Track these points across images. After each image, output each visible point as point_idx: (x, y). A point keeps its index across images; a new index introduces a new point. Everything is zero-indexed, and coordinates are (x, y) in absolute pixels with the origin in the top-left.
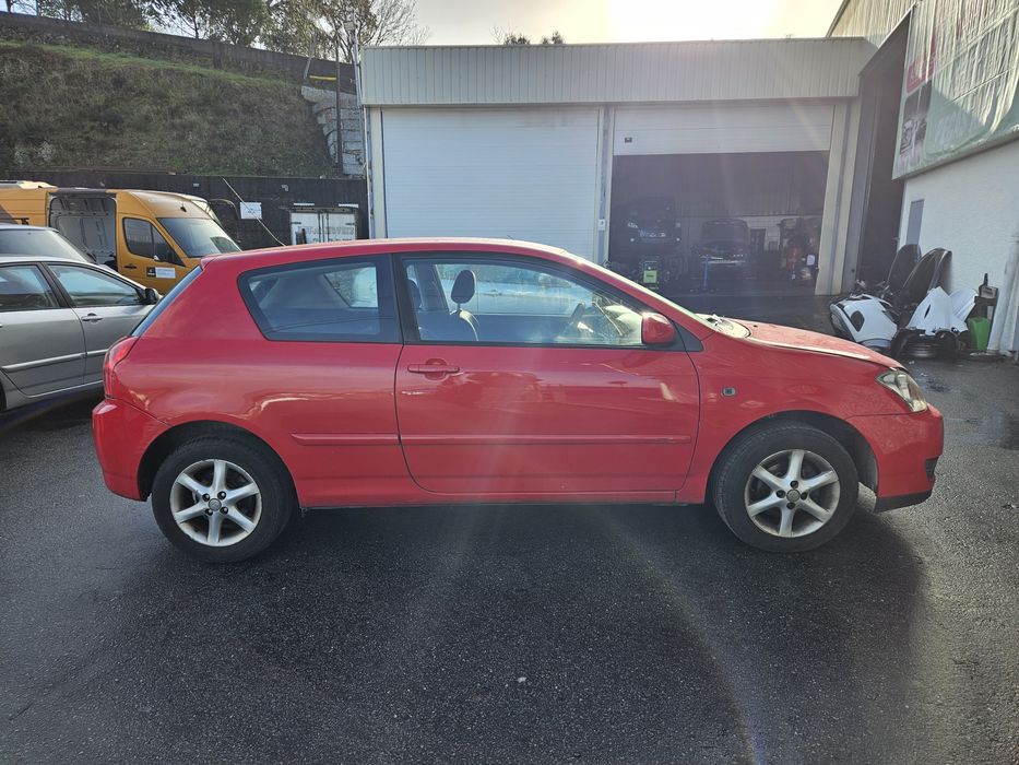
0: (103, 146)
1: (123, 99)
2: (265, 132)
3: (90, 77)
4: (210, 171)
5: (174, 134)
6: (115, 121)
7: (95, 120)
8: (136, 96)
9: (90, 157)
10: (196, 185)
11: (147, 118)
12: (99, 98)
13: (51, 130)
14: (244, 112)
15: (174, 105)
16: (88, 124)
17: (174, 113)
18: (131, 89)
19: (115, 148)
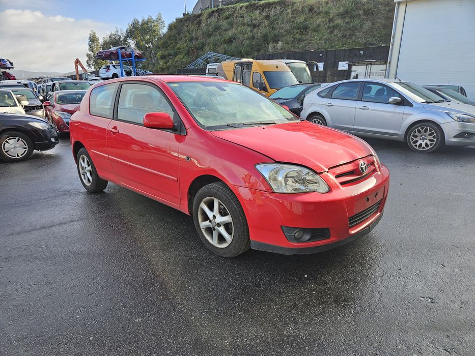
0: (300, 40)
1: (311, 17)
2: (373, 24)
3: (300, 9)
4: (341, 47)
5: (329, 31)
6: (306, 28)
7: (298, 29)
8: (317, 15)
9: (294, 46)
10: (321, 55)
11: (319, 25)
12: (302, 19)
13: (282, 36)
14: (364, 15)
15: (331, 17)
16: (296, 31)
17: (331, 20)
18: (315, 12)
19: (304, 41)
